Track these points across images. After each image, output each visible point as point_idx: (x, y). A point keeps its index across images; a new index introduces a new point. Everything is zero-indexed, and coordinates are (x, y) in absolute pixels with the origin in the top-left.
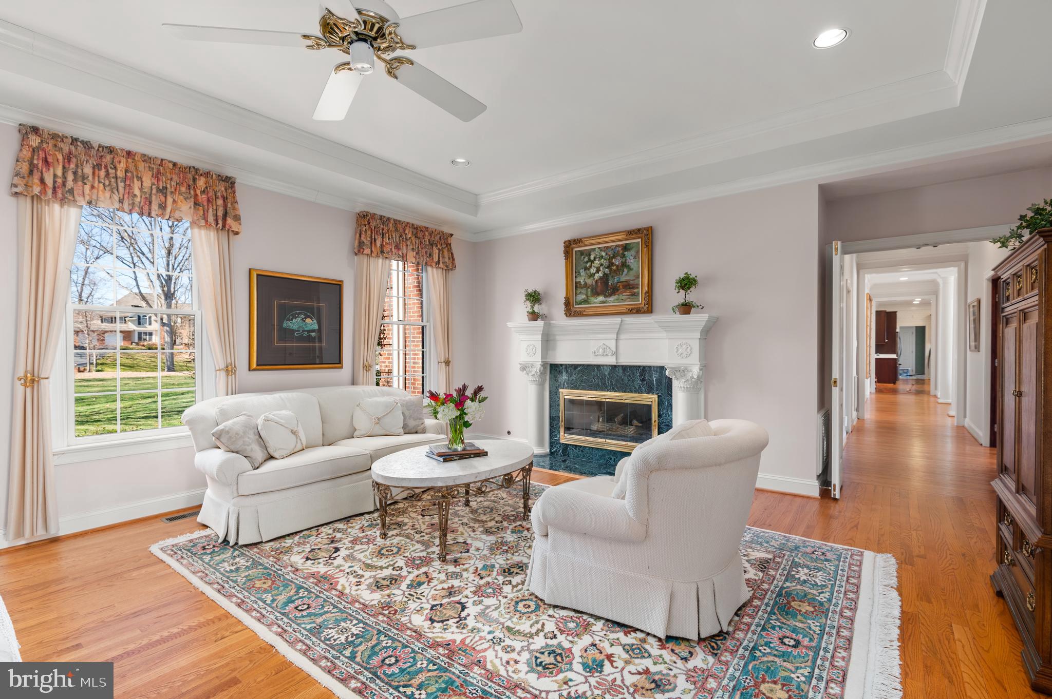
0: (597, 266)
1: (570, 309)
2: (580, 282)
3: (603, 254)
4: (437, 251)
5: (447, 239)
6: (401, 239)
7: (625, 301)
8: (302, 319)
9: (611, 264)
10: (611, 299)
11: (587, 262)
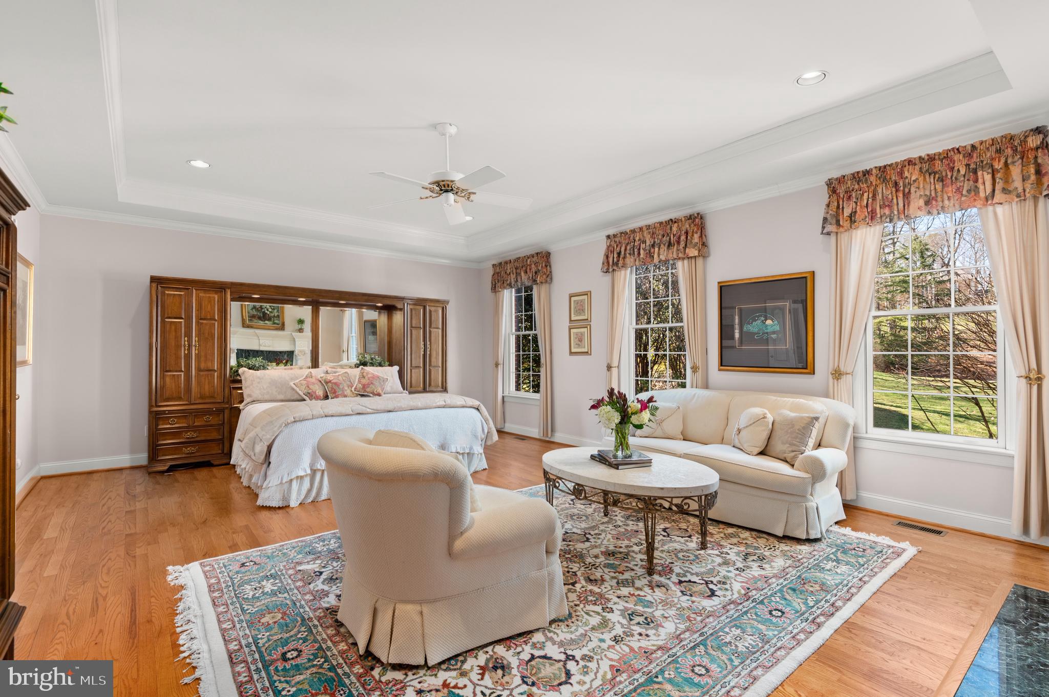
8: (762, 321)
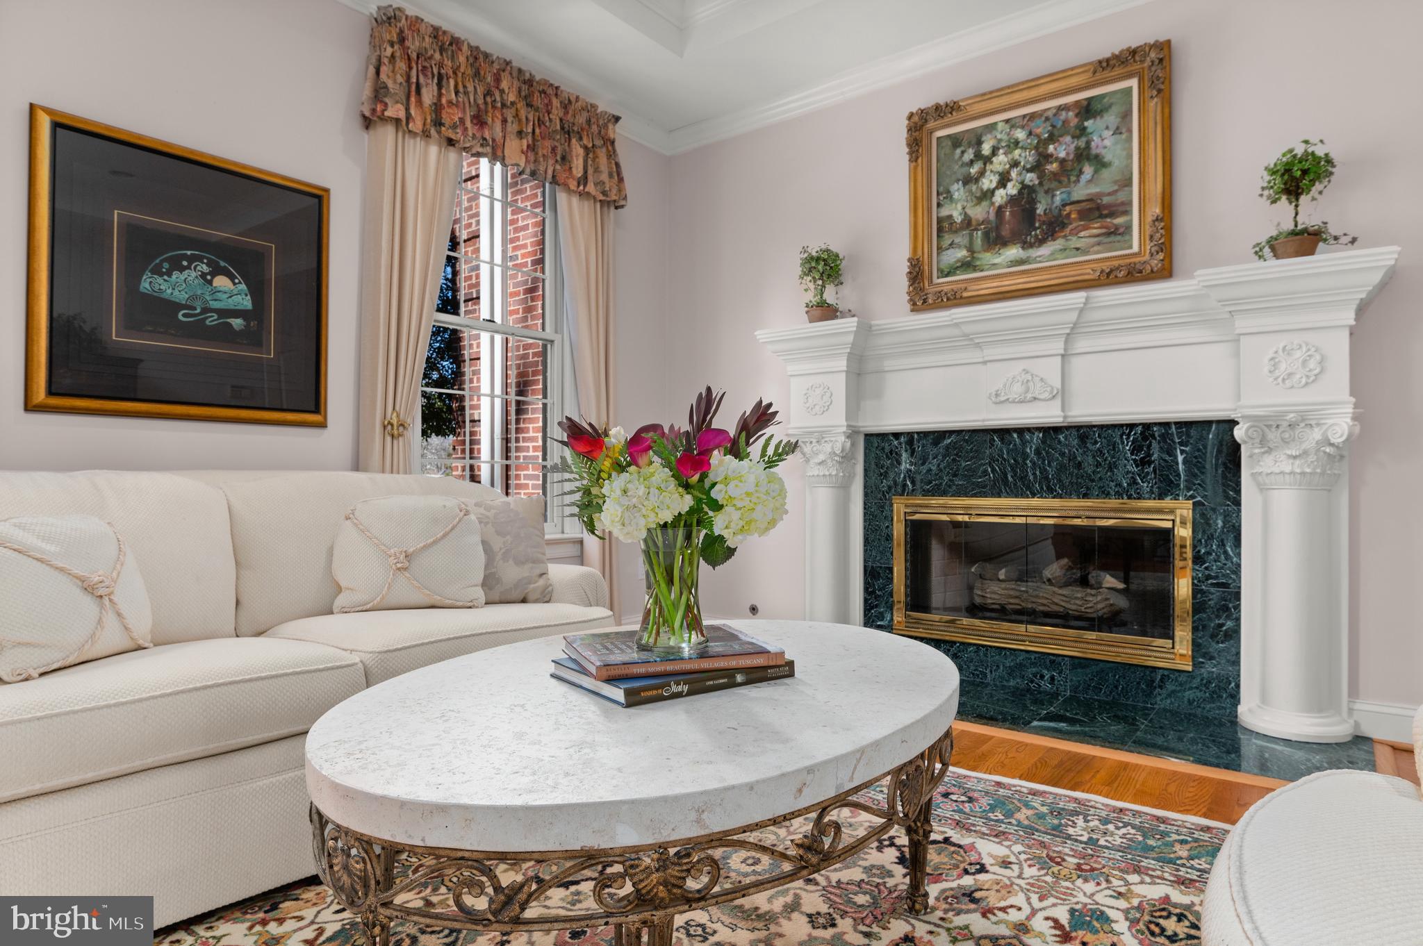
0: (1000, 168)
1: (922, 290)
2: (950, 217)
3: (1020, 135)
4: (581, 151)
5: (606, 126)
6: (489, 99)
7: (1086, 252)
8: (203, 276)
9: (1044, 158)
10: (1044, 250)
11: (972, 162)
